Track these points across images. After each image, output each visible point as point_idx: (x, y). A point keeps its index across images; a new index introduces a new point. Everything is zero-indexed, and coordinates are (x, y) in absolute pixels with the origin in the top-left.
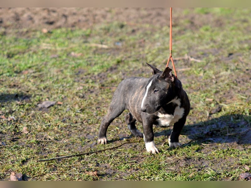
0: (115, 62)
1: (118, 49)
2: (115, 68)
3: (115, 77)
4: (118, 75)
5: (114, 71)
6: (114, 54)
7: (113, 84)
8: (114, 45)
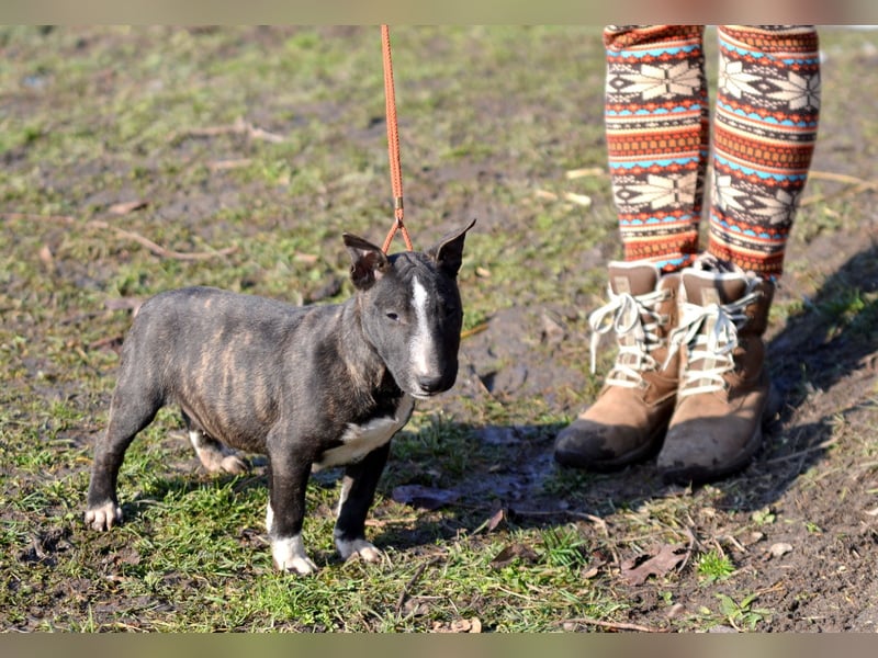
0: (21, 137)
1: (31, 99)
2: (21, 157)
3: (18, 183)
4: (28, 177)
5: (17, 165)
6: (19, 114)
7: (11, 204)
8: (21, 84)
